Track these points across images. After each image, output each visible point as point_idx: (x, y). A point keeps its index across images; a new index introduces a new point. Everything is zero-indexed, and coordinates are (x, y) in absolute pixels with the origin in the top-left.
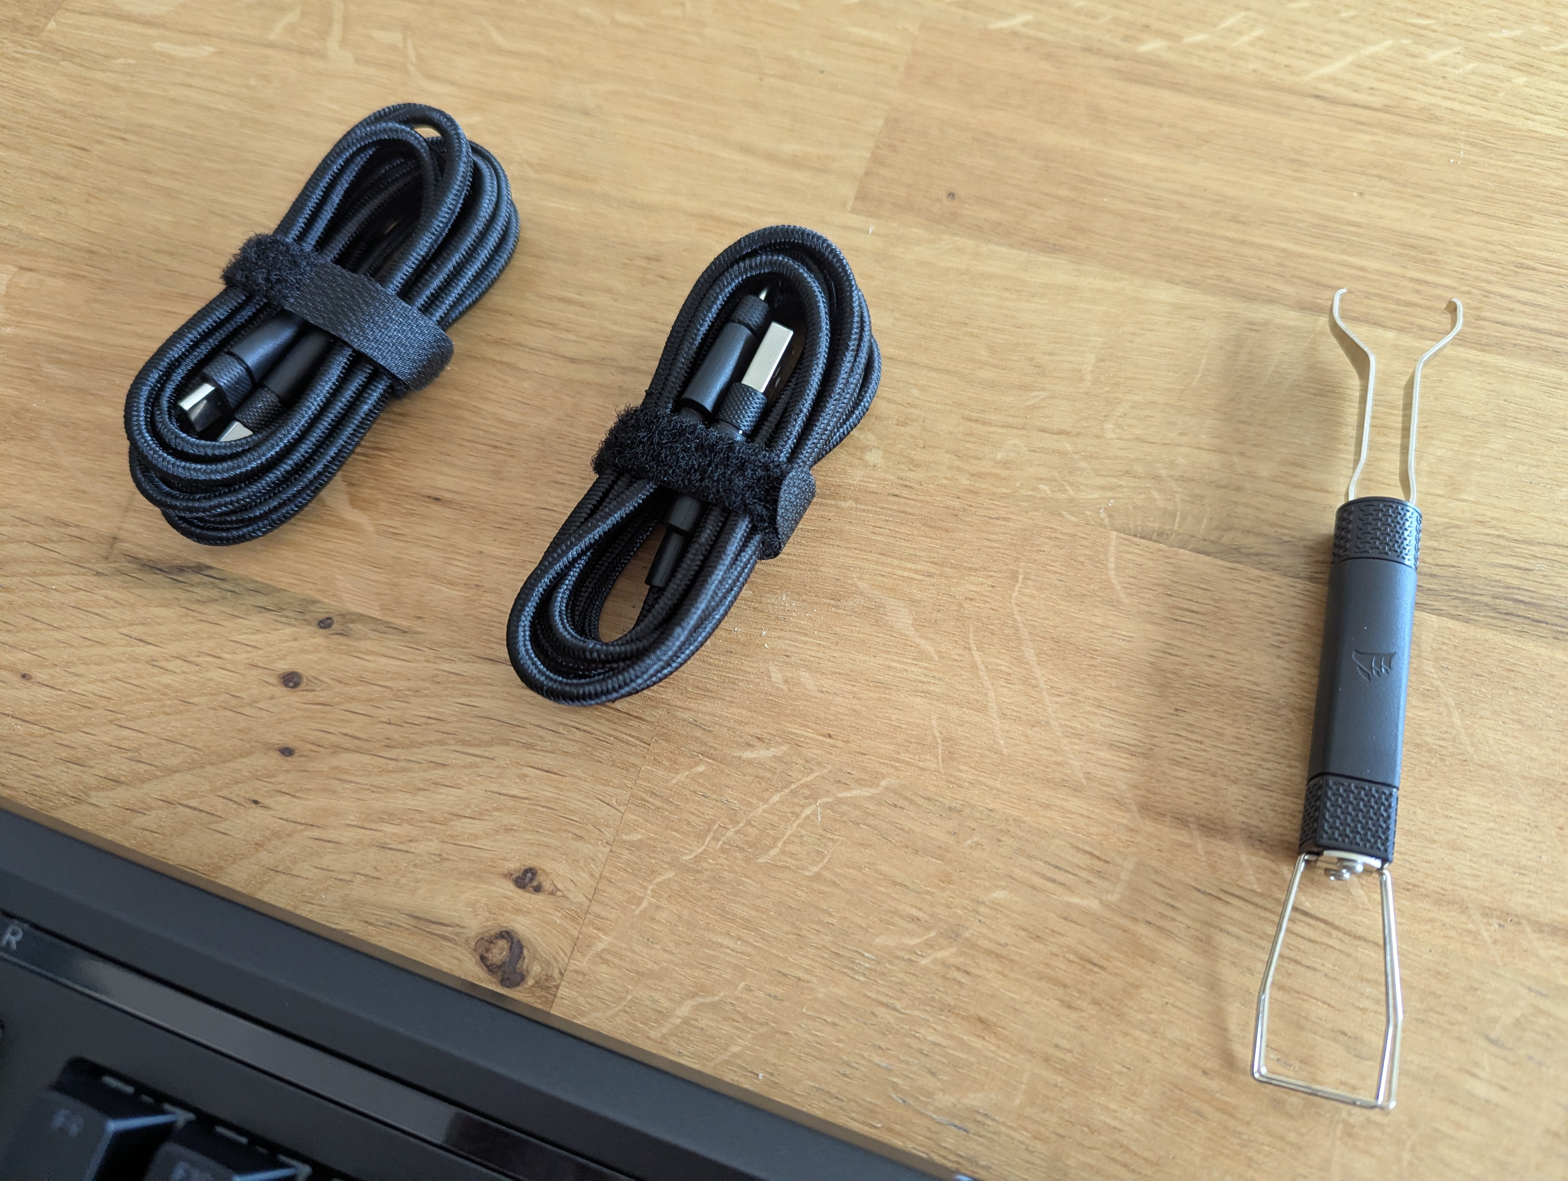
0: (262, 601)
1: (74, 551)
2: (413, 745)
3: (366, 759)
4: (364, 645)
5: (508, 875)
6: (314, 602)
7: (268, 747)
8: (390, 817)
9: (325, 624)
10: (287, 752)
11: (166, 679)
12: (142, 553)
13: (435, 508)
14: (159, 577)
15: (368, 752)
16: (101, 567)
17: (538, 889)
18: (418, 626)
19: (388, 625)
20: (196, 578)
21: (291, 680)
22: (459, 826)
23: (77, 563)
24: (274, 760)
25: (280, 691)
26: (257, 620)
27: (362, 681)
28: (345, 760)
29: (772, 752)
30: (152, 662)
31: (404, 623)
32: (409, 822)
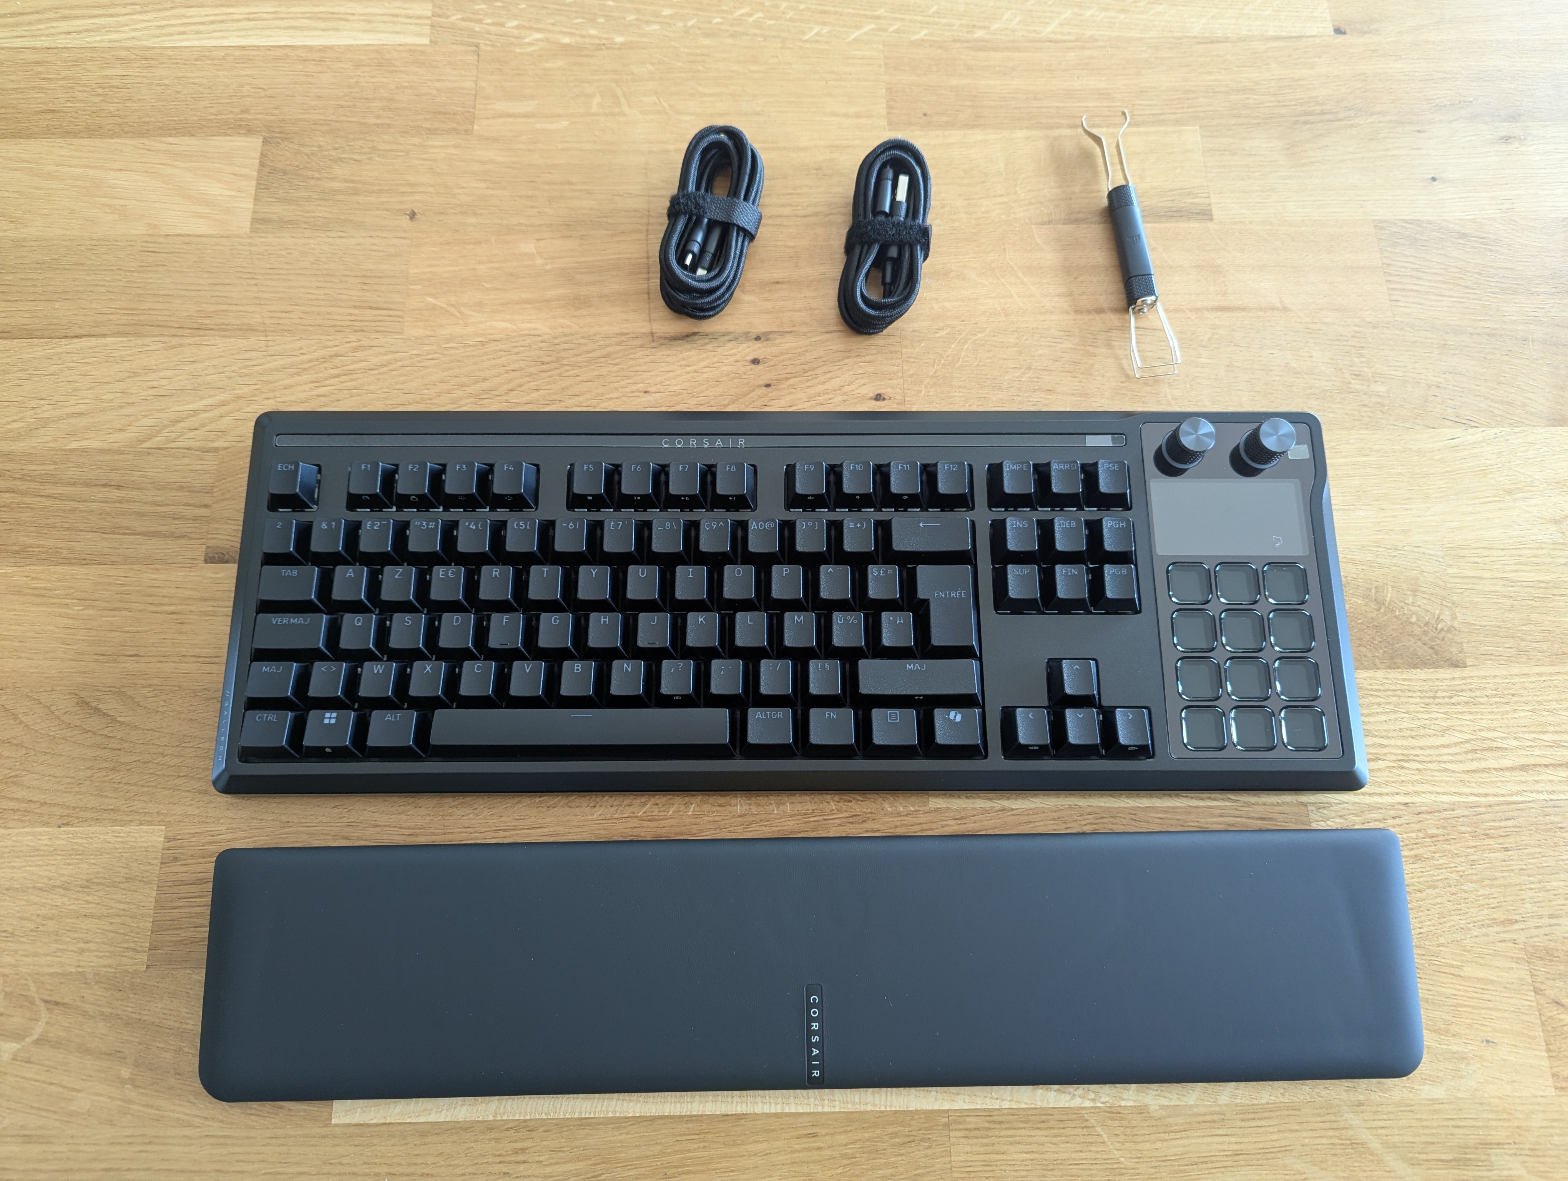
0: (727, 338)
1: (638, 342)
2: (814, 369)
3: (799, 379)
4: (777, 341)
5: (871, 398)
6: (749, 333)
7: (759, 386)
8: (819, 394)
9: (758, 338)
10: (768, 386)
11: (705, 376)
12: (667, 335)
13: (779, 286)
14: (680, 341)
15: (799, 376)
16: (653, 345)
17: (884, 399)
18: (794, 329)
19: (783, 332)
20: (696, 338)
21: (755, 361)
22: (845, 389)
23: (642, 346)
24: (765, 390)
25: (753, 366)
26: (730, 345)
27: (783, 354)
28: (792, 381)
29: (945, 332)
30: (696, 371)
31: (789, 330)
32: (827, 393)
